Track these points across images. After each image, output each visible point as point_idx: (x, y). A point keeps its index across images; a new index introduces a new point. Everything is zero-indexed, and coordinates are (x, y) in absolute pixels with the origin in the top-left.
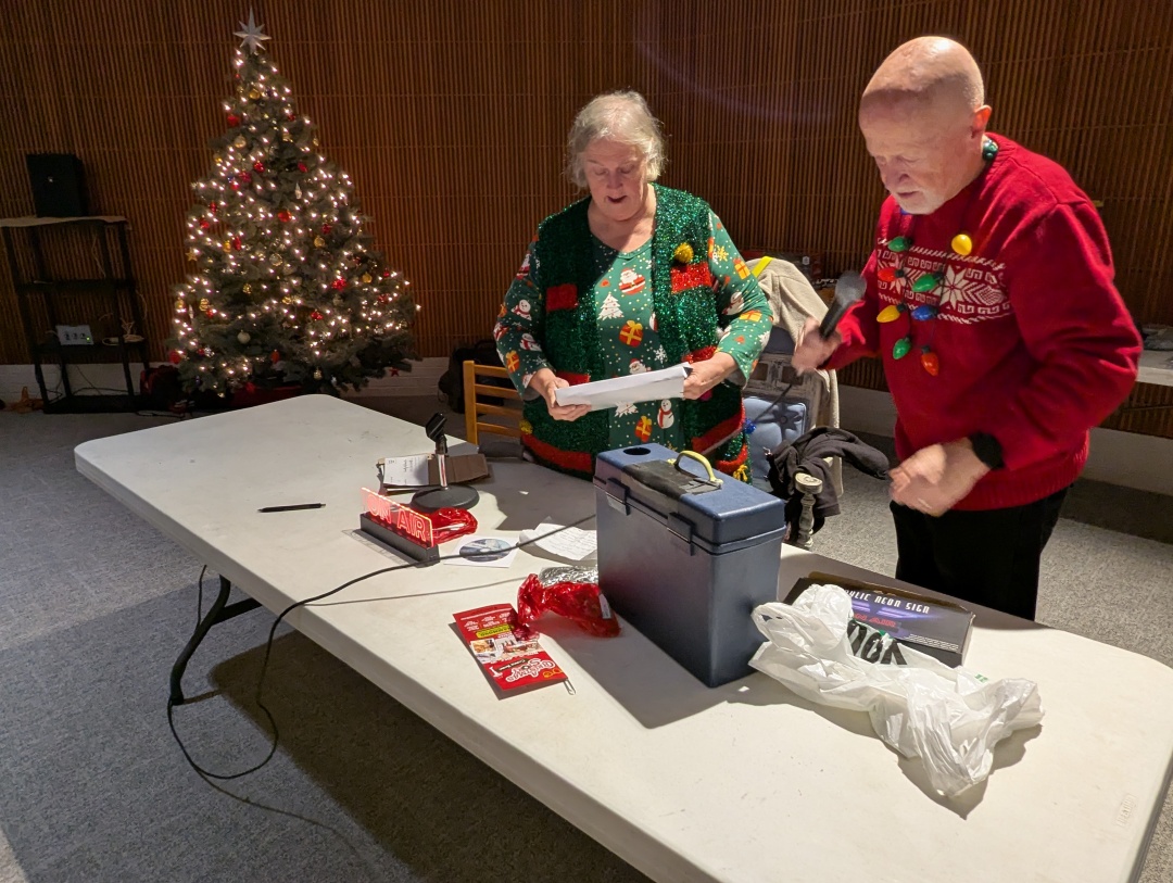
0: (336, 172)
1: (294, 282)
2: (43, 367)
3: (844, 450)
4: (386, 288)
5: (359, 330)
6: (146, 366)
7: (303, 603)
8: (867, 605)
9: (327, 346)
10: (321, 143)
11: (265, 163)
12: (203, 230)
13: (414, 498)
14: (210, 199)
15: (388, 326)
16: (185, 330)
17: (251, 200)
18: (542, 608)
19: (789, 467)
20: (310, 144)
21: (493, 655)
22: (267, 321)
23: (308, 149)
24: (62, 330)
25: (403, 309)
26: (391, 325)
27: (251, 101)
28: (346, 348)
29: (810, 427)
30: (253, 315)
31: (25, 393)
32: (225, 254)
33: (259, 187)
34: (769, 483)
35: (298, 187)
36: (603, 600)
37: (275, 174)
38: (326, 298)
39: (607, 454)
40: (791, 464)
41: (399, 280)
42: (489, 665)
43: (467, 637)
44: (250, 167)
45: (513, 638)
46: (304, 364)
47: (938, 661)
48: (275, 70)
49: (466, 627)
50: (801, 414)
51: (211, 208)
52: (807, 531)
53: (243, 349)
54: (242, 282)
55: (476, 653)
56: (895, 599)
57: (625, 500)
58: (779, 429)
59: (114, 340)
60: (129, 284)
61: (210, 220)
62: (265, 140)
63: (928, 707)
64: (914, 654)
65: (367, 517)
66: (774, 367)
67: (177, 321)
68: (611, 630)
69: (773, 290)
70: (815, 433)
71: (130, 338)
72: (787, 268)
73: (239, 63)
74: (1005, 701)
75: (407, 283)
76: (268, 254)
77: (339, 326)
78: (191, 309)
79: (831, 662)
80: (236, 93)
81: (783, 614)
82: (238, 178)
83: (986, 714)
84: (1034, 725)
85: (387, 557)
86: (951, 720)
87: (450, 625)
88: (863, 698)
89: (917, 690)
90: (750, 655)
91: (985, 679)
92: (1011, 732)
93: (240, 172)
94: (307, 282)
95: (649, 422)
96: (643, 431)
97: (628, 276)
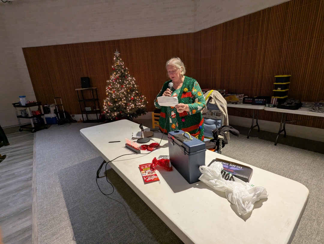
0: (132, 77)
2: (83, 115)
4: (141, 99)
5: (136, 107)
6: (100, 114)
7: (111, 161)
11: (119, 77)
12: (109, 89)
13: (138, 140)
14: (109, 84)
15: (142, 106)
16: (105, 108)
17: (117, 83)
18: (156, 164)
20: (127, 72)
22: (119, 106)
23: (127, 74)
25: (145, 103)
28: (134, 110)
30: (117, 105)
33: (118, 81)
35: (125, 81)
36: (170, 163)
37: (121, 78)
38: (130, 101)
40: (217, 133)
41: (144, 97)
43: (141, 170)
45: (150, 171)
46: (126, 113)
47: (242, 181)
48: (121, 59)
49: (141, 168)
52: (221, 147)
55: (142, 174)
57: (173, 142)
59: (95, 110)
60: (98, 99)
62: (119, 72)
64: (236, 179)
65: (127, 144)
67: (104, 106)
68: (171, 170)
69: (214, 97)
74: (257, 192)
76: (120, 93)
77: (132, 106)
78: (107, 104)
79: (217, 180)
80: (114, 64)
81: (206, 168)
82: (114, 79)
83: (252, 195)
84: (266, 198)
85: (130, 152)
86: (243, 196)
87: (139, 167)
88: (223, 189)
89: (236, 188)
90: (199, 177)
91: (254, 186)
92: (259, 199)
94: (127, 98)
95: (175, 125)
96: (173, 127)
97: (175, 94)
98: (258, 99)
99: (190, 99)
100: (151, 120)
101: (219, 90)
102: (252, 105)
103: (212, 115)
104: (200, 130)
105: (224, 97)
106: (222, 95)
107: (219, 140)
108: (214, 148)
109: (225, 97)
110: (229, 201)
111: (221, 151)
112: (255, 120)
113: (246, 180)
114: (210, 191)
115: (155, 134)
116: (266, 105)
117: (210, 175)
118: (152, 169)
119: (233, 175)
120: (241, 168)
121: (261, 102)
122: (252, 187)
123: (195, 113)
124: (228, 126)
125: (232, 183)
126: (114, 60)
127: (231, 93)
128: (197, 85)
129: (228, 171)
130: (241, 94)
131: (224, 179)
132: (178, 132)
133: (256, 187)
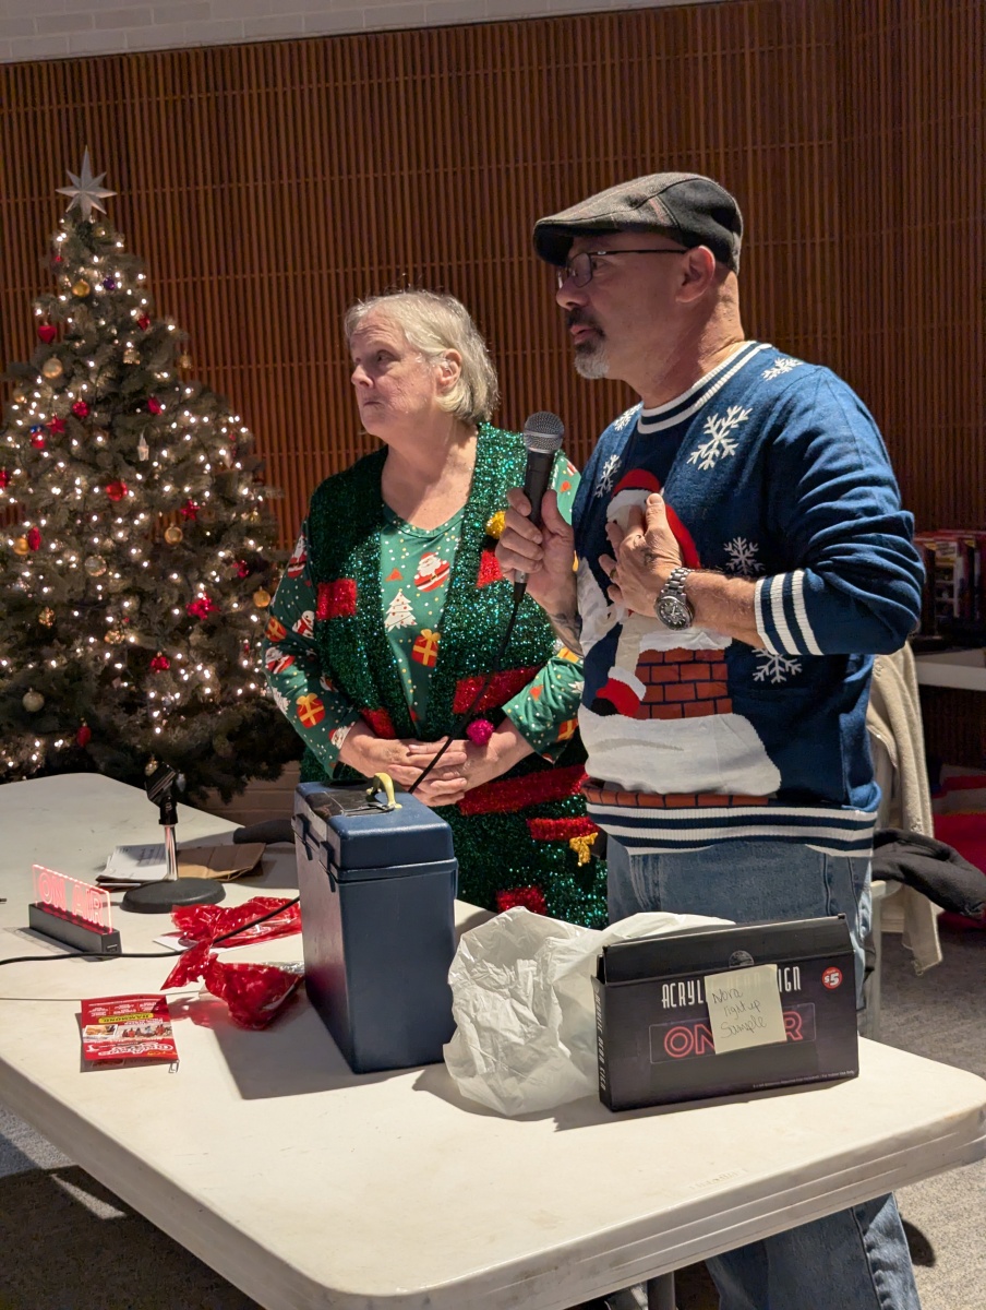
1: (127, 605)
3: (903, 868)
9: (178, 716)
10: (196, 364)
11: (92, 402)
17: (61, 465)
20: (173, 364)
22: (76, 672)
23: (165, 375)
27: (75, 300)
30: (54, 664)
32: (17, 558)
38: (181, 631)
43: (87, 1021)
44: (64, 409)
45: (142, 1026)
46: (132, 750)
48: (119, 245)
49: (91, 1012)
53: (30, 722)
54: (38, 604)
55: (85, 1035)
57: (306, 839)
65: (39, 906)
73: (61, 238)
76: (84, 557)
77: (197, 684)
80: (56, 288)
82: (44, 428)
93: (50, 418)
94: (147, 605)
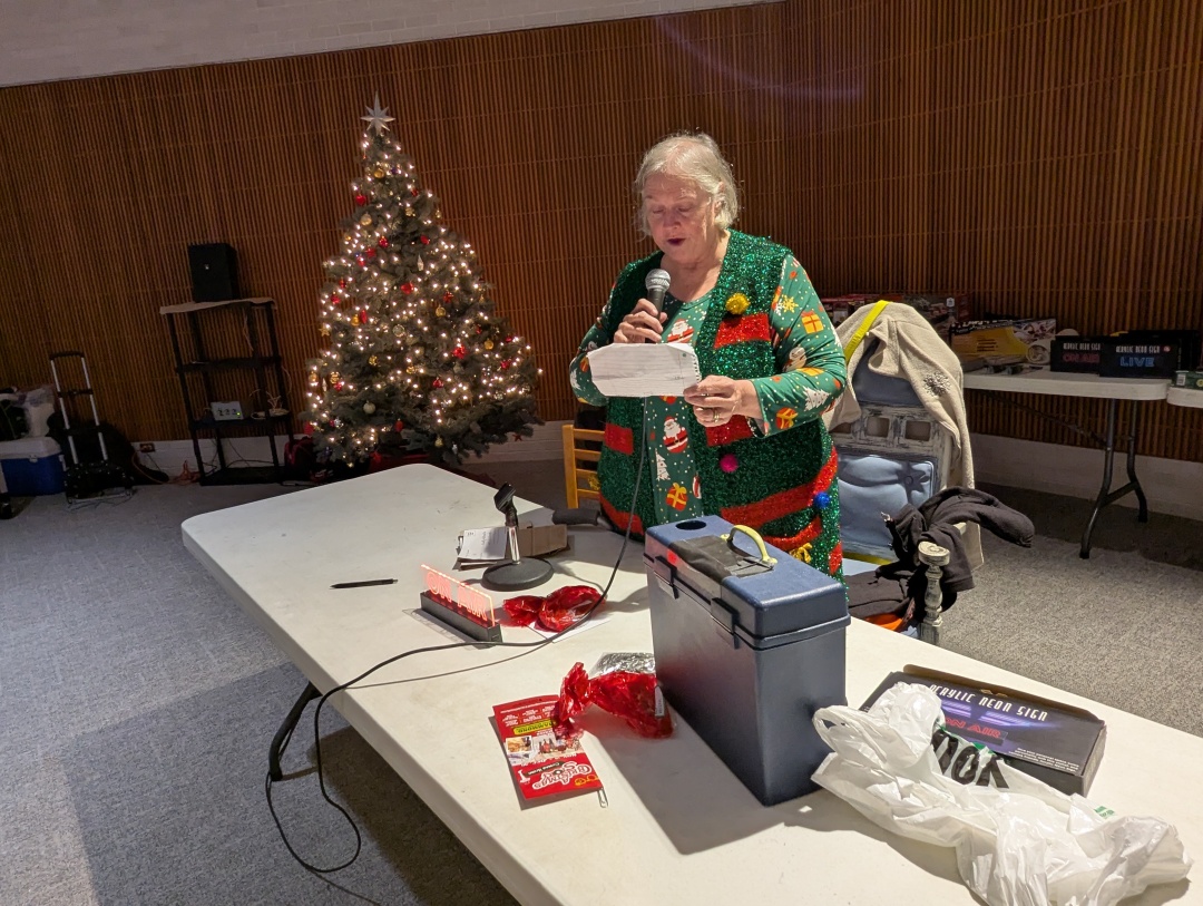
0: (458, 242)
1: (417, 352)
2: (201, 442)
3: (979, 514)
4: (508, 354)
5: (481, 396)
6: (291, 438)
7: (345, 687)
8: (968, 708)
9: (450, 413)
10: (444, 215)
11: (391, 238)
12: (337, 306)
13: (486, 573)
14: (338, 277)
15: (509, 391)
16: (317, 402)
17: (376, 274)
18: (585, 701)
19: (914, 535)
20: (432, 216)
21: (527, 756)
22: (391, 390)
23: (430, 222)
24: (216, 407)
25: (526, 375)
26: (513, 389)
27: (376, 180)
28: (467, 413)
29: (939, 488)
30: (379, 386)
31: (185, 467)
32: (354, 328)
33: (382, 262)
34: (893, 552)
35: (420, 259)
36: (659, 694)
37: (398, 247)
38: (449, 365)
39: (655, 529)
40: (916, 531)
41: (521, 345)
42: (519, 767)
43: (503, 732)
44: (374, 242)
45: (553, 736)
46: (426, 432)
47: (1047, 786)
48: (399, 148)
49: (505, 721)
50: (928, 474)
51: (340, 284)
52: (935, 609)
53: (368, 419)
54: (369, 353)
55: (508, 752)
56: (1005, 700)
57: (672, 581)
58: (904, 491)
59: (262, 414)
60: (276, 360)
61: (342, 296)
62: (389, 216)
63: (1023, 849)
64: (1017, 775)
65: (428, 595)
66: (896, 421)
67: (310, 395)
68: (663, 730)
69: (890, 337)
70: (946, 495)
71: (277, 412)
72: (905, 312)
73: (365, 145)
74: (1125, 847)
75: (528, 347)
76: (392, 325)
77: (460, 393)
78: (324, 382)
79: (909, 782)
80: (364, 174)
81: (848, 720)
82: (364, 254)
83: (1102, 862)
84: (1179, 879)
85: (448, 638)
86: (1050, 870)
87: (490, 719)
88: (944, 830)
89: (1012, 823)
90: (814, 768)
91: (1111, 812)
92: (1143, 888)
93: (366, 248)
94: (429, 351)
95: (683, 490)
96: (676, 500)
97: (679, 327)
98: (1134, 344)
99: (761, 350)
100: (557, 466)
101: (922, 302)
102: (1102, 375)
103: (884, 434)
104: (817, 515)
105: (948, 337)
106: (938, 330)
107: (924, 568)
108: (900, 613)
109: (955, 338)
110: (976, 897)
111: (935, 629)
112: (1120, 460)
113: (1071, 784)
114: (877, 841)
115: (582, 539)
116: (1173, 377)
117: (875, 759)
118: (563, 724)
119: (1000, 756)
120: (1044, 715)
121: (1150, 363)
122: (1103, 821)
123: (791, 425)
124: (970, 493)
125: (995, 797)
126: (361, 154)
127: (989, 317)
128: (795, 274)
129: (967, 735)
130: (1038, 319)
131: (948, 779)
132: (701, 525)
133: (1121, 821)
